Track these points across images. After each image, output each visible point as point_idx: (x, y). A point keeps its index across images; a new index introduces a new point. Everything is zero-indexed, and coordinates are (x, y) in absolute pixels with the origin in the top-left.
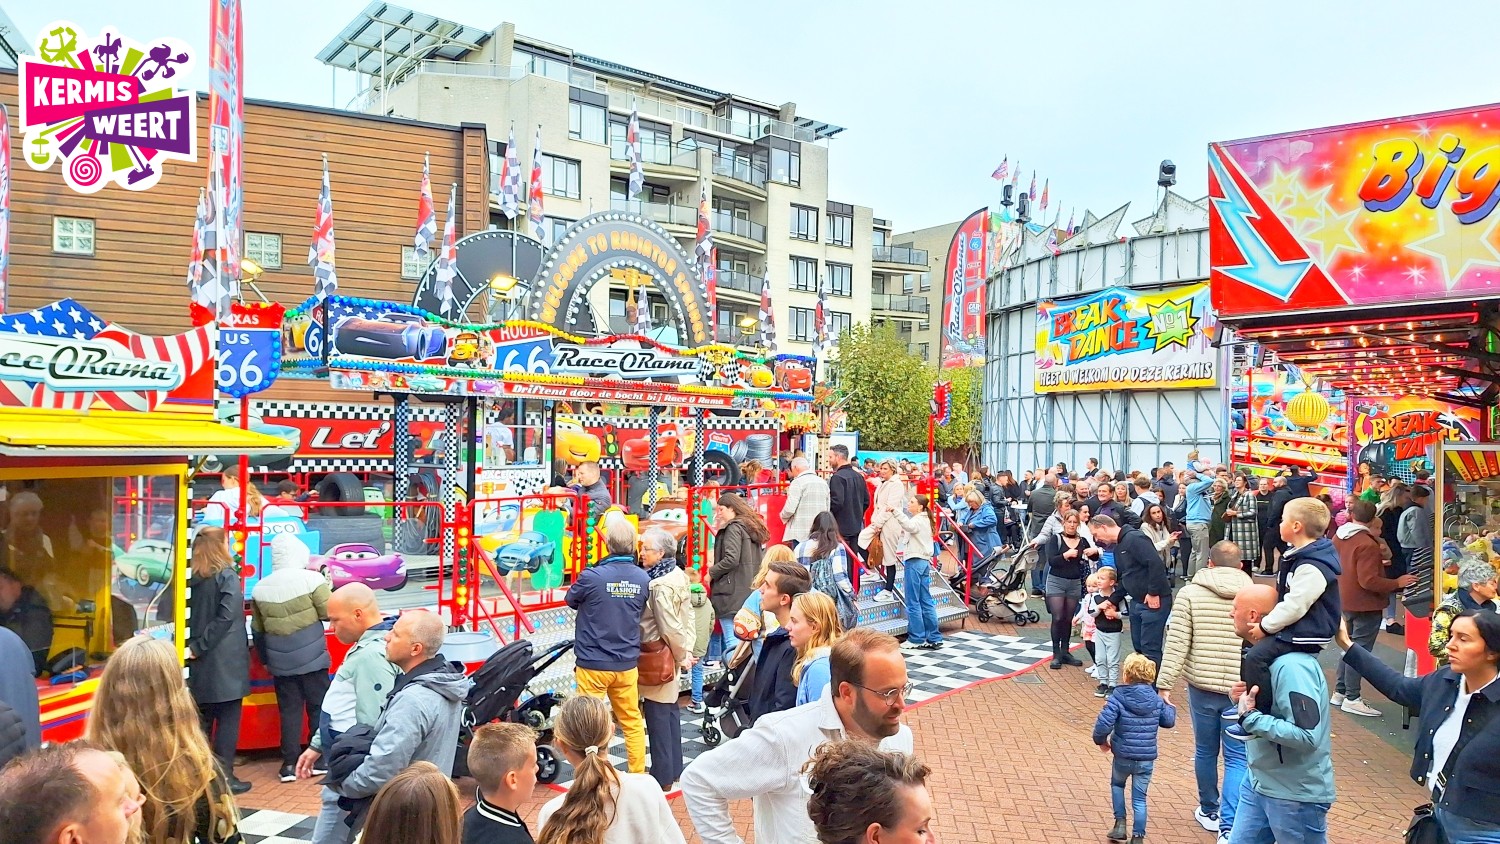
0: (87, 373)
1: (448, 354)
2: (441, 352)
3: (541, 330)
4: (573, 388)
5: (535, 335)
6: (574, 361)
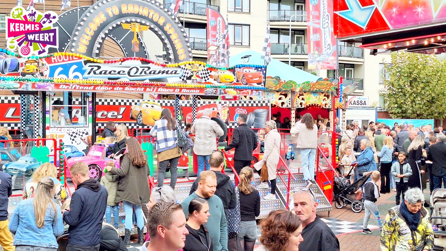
3: (76, 57)
4: (97, 86)
5: (73, 60)
6: (98, 72)
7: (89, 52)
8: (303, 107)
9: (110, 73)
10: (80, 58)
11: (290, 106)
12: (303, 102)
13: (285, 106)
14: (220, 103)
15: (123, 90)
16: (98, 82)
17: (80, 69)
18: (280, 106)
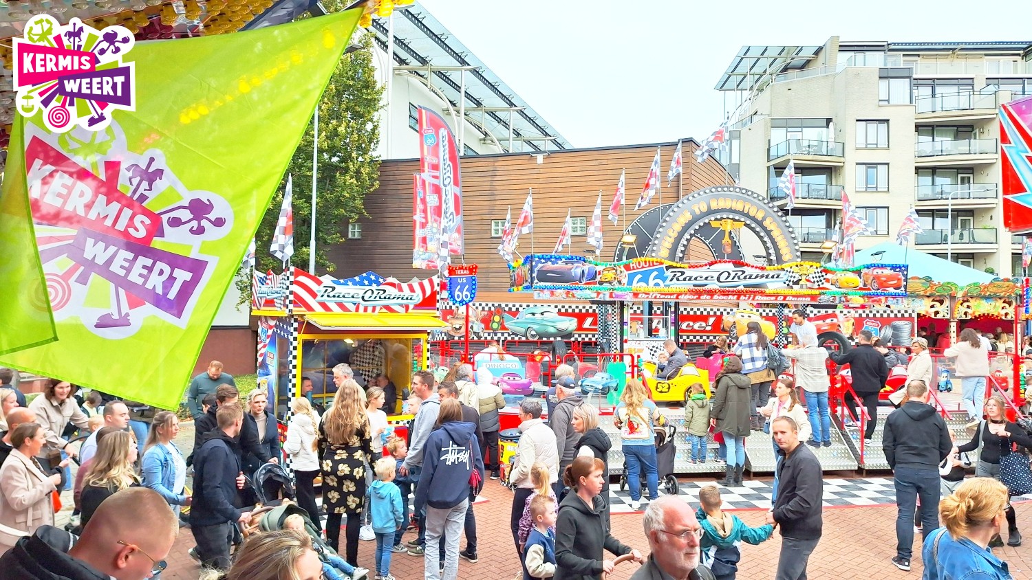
0: (378, 298)
1: (598, 278)
2: (594, 278)
3: (657, 262)
4: (681, 294)
5: (654, 265)
6: (681, 278)
7: (672, 256)
8: (969, 317)
9: (696, 279)
10: (662, 263)
11: (948, 317)
12: (969, 311)
13: (939, 316)
14: (841, 312)
15: (711, 298)
16: (682, 290)
17: (661, 276)
18: (933, 316)
